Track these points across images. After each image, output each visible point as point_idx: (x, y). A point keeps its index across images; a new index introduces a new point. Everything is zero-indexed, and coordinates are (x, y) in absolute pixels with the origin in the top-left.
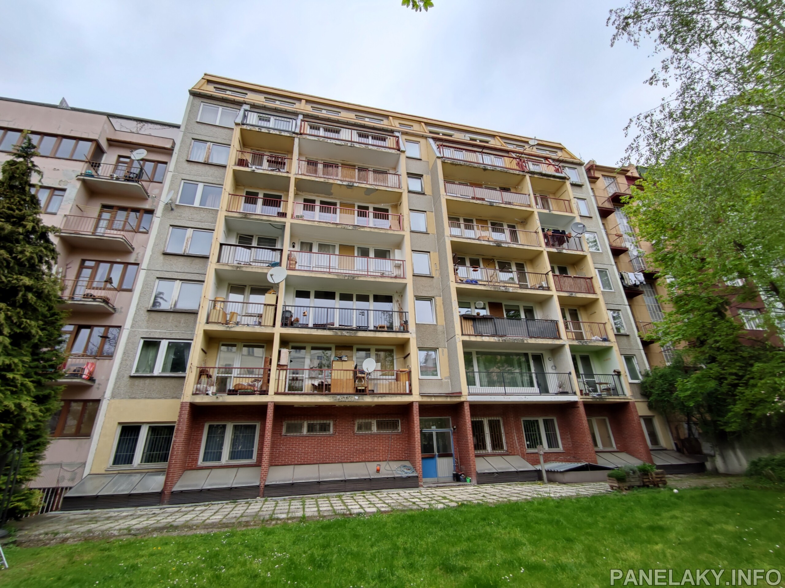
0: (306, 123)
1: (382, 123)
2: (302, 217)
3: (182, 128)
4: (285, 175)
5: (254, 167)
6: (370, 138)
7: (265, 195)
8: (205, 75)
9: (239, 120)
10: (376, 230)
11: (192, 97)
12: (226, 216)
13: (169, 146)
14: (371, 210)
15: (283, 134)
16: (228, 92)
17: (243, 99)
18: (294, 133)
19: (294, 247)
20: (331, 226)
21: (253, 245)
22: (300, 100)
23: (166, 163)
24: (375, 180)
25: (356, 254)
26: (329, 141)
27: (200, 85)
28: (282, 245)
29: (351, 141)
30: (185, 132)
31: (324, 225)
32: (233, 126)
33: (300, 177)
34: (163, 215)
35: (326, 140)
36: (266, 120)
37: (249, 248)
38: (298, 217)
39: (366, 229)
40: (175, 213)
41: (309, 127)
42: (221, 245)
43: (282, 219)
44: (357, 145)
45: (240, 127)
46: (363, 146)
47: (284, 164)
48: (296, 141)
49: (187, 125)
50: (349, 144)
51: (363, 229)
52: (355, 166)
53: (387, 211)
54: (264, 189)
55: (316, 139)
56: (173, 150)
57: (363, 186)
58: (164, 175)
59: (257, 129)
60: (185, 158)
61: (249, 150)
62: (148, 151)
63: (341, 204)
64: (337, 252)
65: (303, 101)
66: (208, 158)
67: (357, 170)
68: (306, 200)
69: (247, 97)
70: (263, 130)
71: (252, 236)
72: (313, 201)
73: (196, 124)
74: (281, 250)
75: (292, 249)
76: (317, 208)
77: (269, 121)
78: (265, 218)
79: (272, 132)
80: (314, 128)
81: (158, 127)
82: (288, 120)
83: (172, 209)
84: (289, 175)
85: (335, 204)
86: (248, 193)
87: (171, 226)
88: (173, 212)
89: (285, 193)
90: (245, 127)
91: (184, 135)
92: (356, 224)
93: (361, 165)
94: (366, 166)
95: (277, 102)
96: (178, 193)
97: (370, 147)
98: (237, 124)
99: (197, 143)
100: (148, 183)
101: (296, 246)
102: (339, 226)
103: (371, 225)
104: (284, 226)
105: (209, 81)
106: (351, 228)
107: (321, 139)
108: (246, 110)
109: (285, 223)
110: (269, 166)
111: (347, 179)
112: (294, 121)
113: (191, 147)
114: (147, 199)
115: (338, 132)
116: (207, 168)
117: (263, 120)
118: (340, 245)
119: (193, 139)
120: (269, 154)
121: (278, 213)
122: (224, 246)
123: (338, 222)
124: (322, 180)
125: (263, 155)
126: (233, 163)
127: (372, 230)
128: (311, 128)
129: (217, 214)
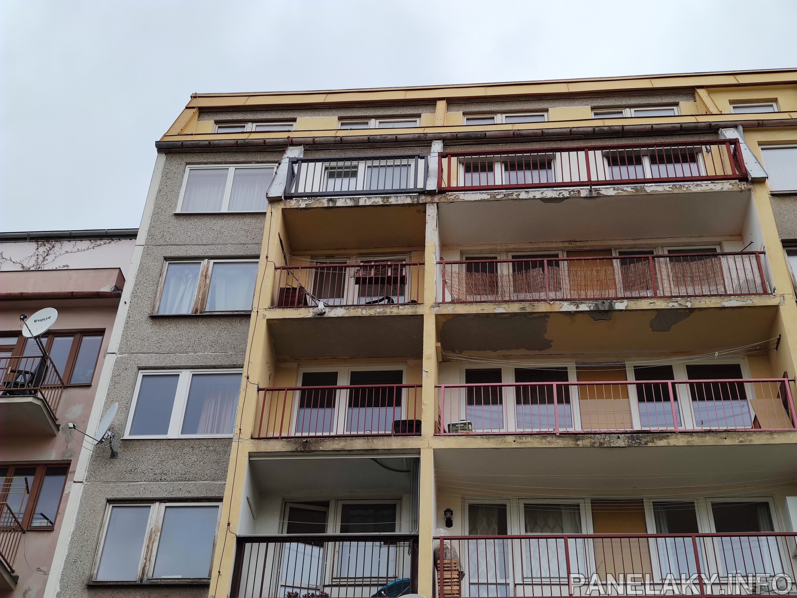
0: (454, 160)
1: (676, 111)
2: (465, 426)
3: (142, 238)
4: (407, 311)
5: (321, 305)
6: (646, 161)
7: (355, 377)
8: (194, 97)
9: (277, 191)
10: (709, 440)
11: (163, 157)
12: (251, 455)
13: (107, 288)
14: (681, 375)
15: (393, 200)
16: (250, 127)
17: (285, 135)
18: (423, 192)
19: (449, 524)
20: (560, 443)
21: (330, 532)
22: (431, 103)
23: (101, 332)
24: (679, 281)
25: (651, 529)
26: (523, 195)
27: (181, 125)
28: (415, 521)
29: (590, 183)
30: (147, 246)
31: (535, 443)
32: (263, 206)
33: (449, 310)
34: (92, 473)
35: (515, 194)
36: (346, 175)
37: (319, 542)
38: (453, 428)
39: (673, 441)
40: (119, 465)
41: (462, 169)
42: (241, 542)
43: (410, 442)
44: (608, 191)
45: (281, 206)
46: (629, 189)
47: (403, 280)
48: (431, 212)
49: (152, 227)
50: (584, 192)
51: (662, 443)
52: (609, 251)
53: (735, 371)
54: (352, 358)
55: (485, 196)
56: (119, 296)
57: (644, 305)
58: (95, 364)
59: (324, 202)
60: (147, 311)
61: (306, 262)
62: (60, 310)
63: (582, 373)
64: (588, 528)
65: (441, 105)
66: (203, 300)
67: (616, 263)
68: (471, 376)
69: (296, 126)
70: (341, 202)
71: (326, 504)
72: (496, 375)
73: (174, 221)
74: (414, 540)
75: (444, 532)
76: (509, 395)
77: (354, 174)
78: (359, 444)
79: (363, 201)
80: (476, 170)
81: (85, 244)
82: (404, 162)
83: (114, 455)
84: (420, 310)
85: (562, 374)
86: (308, 378)
87: (109, 501)
88: (115, 461)
89: (411, 362)
90: (293, 204)
91: (146, 254)
92: (637, 427)
93: (627, 243)
94: (643, 243)
95: (373, 123)
96: (128, 409)
97: (650, 188)
98: (273, 201)
99: (177, 268)
100: (58, 392)
101: (457, 520)
102: (586, 442)
103: (689, 426)
104: (417, 461)
105: (203, 111)
106: (621, 443)
107: (500, 195)
108: (293, 161)
109: (418, 451)
110: (361, 294)
111: (590, 294)
112: (421, 162)
113: (162, 279)
114: (53, 436)
115: (546, 164)
116: (202, 327)
117: (339, 175)
118: (594, 503)
119: (166, 259)
120: (359, 261)
121: (397, 424)
122: (248, 545)
123: (578, 428)
124: (515, 308)
125: (342, 268)
126: (268, 303)
127: (696, 441)
128: (468, 170)
129: (227, 453)
